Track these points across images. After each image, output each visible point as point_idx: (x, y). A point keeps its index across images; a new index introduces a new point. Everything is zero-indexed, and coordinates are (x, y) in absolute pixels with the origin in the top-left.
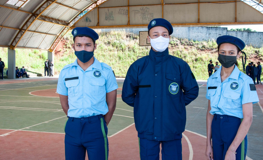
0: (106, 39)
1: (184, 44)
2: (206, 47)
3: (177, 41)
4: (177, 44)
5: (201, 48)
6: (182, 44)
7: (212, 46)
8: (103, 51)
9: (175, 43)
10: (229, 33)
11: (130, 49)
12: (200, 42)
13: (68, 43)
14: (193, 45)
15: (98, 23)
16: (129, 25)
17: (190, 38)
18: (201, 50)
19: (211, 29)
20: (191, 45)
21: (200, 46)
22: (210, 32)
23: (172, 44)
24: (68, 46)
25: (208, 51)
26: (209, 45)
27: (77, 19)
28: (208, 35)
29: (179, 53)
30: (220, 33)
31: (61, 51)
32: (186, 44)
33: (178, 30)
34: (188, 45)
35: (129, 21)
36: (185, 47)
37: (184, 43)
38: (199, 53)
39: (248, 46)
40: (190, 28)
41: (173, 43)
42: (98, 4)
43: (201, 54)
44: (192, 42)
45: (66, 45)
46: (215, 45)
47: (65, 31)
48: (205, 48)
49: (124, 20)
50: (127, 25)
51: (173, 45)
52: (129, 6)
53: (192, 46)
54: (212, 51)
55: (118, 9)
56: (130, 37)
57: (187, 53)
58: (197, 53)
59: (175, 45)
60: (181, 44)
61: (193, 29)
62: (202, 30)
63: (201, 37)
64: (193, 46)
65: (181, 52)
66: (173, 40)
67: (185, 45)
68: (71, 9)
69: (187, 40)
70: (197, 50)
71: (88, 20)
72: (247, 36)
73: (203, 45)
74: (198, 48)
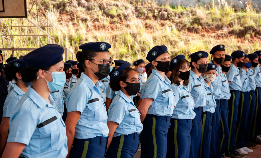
1: (144, 14)
2: (202, 22)
3: (126, 8)
5: (189, 25)
6: (139, 14)
7: (220, 20)
9: (120, 12)
12: (188, 9)
14: (168, 18)
18: (190, 30)
20: (162, 18)
21: (187, 20)
23: (112, 17)
25: (208, 32)
26: (213, 16)
29: (130, 39)
32: (150, 15)
34: (155, 17)
36: (146, 24)
37: (146, 12)
38: (183, 37)
41: (115, 14)
43: (187, 42)
44: (166, 11)
46: (227, 15)
48: (199, 24)
51: (116, 19)
53: (165, 19)
54: (220, 32)
57: (149, 40)
58: (176, 39)
59: (121, 19)
60: (138, 17)
64: (167, 22)
65: (134, 36)
67: (147, 18)
69: (155, 5)
70: (179, 31)
73: (194, 17)
74: (181, 25)
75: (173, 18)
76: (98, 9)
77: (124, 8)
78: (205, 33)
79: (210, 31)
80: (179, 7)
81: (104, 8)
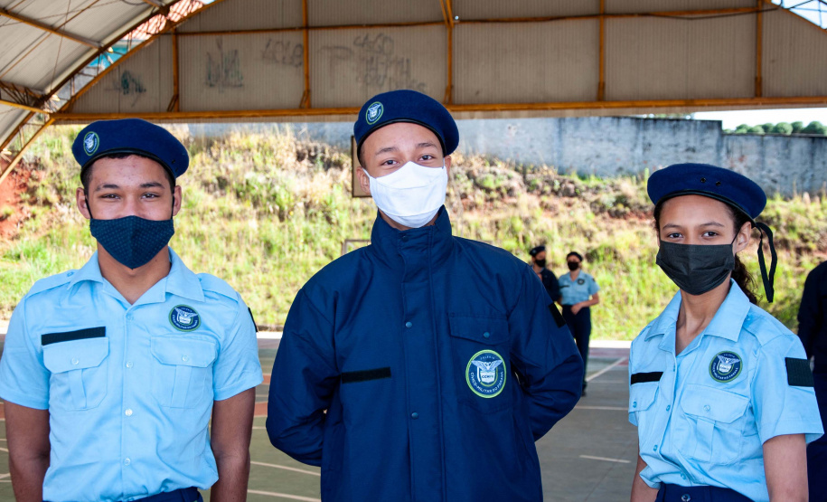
0: (208, 167)
1: (538, 187)
2: (631, 201)
3: (509, 178)
4: (510, 191)
5: (610, 206)
6: (531, 187)
8: (196, 219)
9: (500, 183)
10: (730, 143)
11: (312, 210)
12: (608, 181)
13: (44, 181)
14: (576, 195)
15: (176, 98)
16: (310, 107)
17: (566, 165)
18: (612, 215)
19: (655, 128)
20: (567, 193)
21: (607, 198)
22: (649, 138)
23: (488, 191)
24: (40, 193)
25: (642, 217)
27: (81, 82)
28: (639, 151)
29: (519, 225)
30: (692, 144)
31: (8, 215)
32: (548, 189)
33: (513, 132)
34: (555, 193)
35: (307, 93)
36: (542, 203)
37: (541, 185)
38: (603, 224)
39: (812, 196)
40: (567, 123)
41: (493, 186)
42: (175, 17)
43: (610, 233)
44: (572, 182)
45: (32, 191)
47: (28, 131)
48: (626, 205)
49: (287, 85)
50: (301, 108)
51: (494, 195)
52: (307, 27)
53: (572, 196)
55: (259, 41)
56: (312, 159)
57: (550, 226)
58: (592, 227)
59: (502, 195)
60: (528, 191)
61: (577, 128)
62: (613, 129)
63: (610, 158)
64: (575, 200)
65: (526, 222)
66: (495, 173)
67: (543, 193)
68: (55, 36)
69: (553, 173)
70: (596, 214)
71: (132, 85)
72: (807, 157)
73: (618, 193)
74: (598, 206)
75: (584, 194)
76: (466, 177)
77: (505, 177)
78: (637, 220)
80: (593, 177)
81: (474, 178)
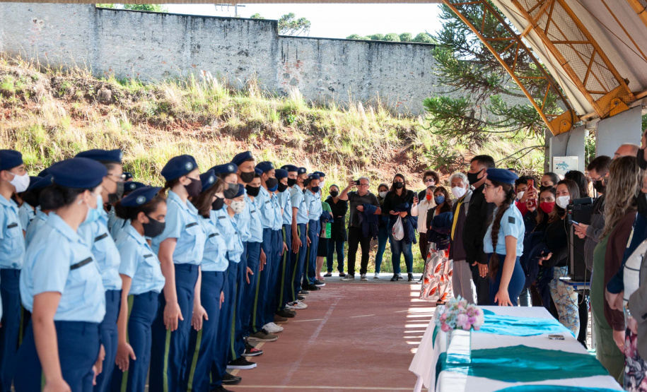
1: (69, 91)
2: (175, 109)
3: (33, 80)
4: (33, 95)
5: (151, 114)
6: (58, 91)
7: (206, 107)
9: (22, 86)
10: (285, 46)
12: (150, 87)
14: (114, 101)
17: (104, 67)
18: (153, 123)
20: (103, 100)
21: (147, 106)
22: (197, 39)
23: (7, 94)
25: (185, 127)
26: (194, 100)
28: (187, 53)
29: (42, 137)
30: (244, 47)
32: (80, 94)
33: (39, 26)
34: (89, 98)
36: (73, 110)
37: (72, 89)
38: (142, 135)
39: (365, 106)
40: (103, 19)
41: (12, 89)
43: (148, 145)
44: (109, 87)
46: (217, 99)
48: (171, 114)
51: (13, 99)
53: (108, 103)
54: (205, 129)
57: (79, 138)
58: (129, 139)
59: (23, 99)
60: (56, 96)
61: (116, 24)
62: (158, 27)
63: (155, 60)
64: (112, 107)
65: (50, 131)
66: (16, 74)
67: (75, 98)
69: (88, 77)
70: (134, 123)
72: (365, 63)
73: (161, 100)
74: (138, 115)
75: (122, 101)
77: (29, 79)
78: (180, 130)
79: (189, 126)
80: (133, 82)
